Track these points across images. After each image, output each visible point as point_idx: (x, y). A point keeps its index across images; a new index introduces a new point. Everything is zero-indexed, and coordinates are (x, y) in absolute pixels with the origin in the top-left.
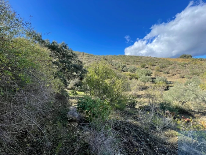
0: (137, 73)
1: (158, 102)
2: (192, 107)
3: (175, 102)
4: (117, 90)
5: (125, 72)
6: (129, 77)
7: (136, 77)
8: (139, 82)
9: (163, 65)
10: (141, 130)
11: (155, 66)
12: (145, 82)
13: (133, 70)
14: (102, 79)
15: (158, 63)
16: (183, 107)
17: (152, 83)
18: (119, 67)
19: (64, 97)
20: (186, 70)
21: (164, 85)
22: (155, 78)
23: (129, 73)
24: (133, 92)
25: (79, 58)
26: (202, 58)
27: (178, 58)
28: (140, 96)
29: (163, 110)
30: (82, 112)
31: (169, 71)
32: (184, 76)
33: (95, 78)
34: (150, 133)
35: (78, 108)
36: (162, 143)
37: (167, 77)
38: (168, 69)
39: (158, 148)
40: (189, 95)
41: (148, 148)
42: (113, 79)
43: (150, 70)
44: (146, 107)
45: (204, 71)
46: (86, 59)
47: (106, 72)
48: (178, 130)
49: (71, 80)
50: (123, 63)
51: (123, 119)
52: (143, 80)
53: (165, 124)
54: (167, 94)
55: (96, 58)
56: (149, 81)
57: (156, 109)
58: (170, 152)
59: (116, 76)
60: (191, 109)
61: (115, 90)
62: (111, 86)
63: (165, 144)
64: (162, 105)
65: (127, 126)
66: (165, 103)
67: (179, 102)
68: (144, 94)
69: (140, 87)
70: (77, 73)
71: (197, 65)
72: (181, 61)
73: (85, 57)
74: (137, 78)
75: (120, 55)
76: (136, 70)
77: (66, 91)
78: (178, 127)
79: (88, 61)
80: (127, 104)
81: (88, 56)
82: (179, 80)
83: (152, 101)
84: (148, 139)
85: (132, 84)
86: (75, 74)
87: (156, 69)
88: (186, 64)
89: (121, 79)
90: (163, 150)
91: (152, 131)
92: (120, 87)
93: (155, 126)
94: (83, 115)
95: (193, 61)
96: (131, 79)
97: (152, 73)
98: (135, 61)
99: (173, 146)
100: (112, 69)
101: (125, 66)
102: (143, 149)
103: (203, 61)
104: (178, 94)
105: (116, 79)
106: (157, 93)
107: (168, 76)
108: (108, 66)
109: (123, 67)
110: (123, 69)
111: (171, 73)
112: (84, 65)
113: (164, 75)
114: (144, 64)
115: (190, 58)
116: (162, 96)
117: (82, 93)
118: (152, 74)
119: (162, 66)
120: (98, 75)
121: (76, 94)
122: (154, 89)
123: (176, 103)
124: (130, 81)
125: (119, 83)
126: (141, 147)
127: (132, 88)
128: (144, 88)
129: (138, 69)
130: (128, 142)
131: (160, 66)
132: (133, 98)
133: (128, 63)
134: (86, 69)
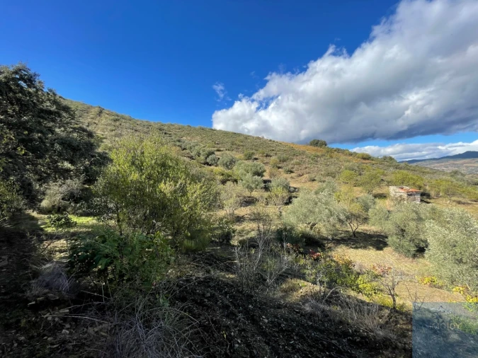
0: (237, 171)
1: (273, 228)
2: (324, 232)
3: (300, 225)
4: (191, 208)
5: (212, 167)
6: (220, 177)
7: (235, 177)
8: (240, 188)
9: (285, 155)
10: (238, 291)
11: (271, 156)
12: (251, 189)
13: (228, 164)
14: (152, 182)
15: (275, 152)
16: (312, 232)
17: (264, 190)
18: (199, 154)
19: (23, 236)
20: (318, 167)
21: (284, 194)
22: (270, 181)
23: (220, 169)
24: (228, 211)
25: (86, 122)
26: (339, 147)
27: (308, 145)
28: (241, 218)
29: (280, 243)
30: (87, 272)
31: (293, 168)
32: (315, 178)
33: (131, 178)
34: (255, 292)
35: (71, 264)
36: (274, 308)
37: (289, 180)
38: (292, 164)
39: (268, 319)
40: (320, 212)
41: (248, 325)
42: (179, 183)
43: (262, 165)
44: (252, 239)
45: (341, 170)
46: (109, 128)
47: (163, 165)
48: (303, 277)
49: (51, 183)
50: (209, 147)
51: (201, 275)
52: (248, 185)
53: (282, 268)
54: (289, 211)
55: (139, 128)
56: (258, 187)
57: (267, 243)
58: (286, 320)
59: (188, 175)
60: (324, 235)
61: (185, 209)
62: (176, 199)
63: (279, 308)
64: (279, 232)
65: (209, 287)
66: (285, 229)
67: (306, 225)
68: (249, 215)
69: (241, 200)
70: (72, 162)
71: (333, 160)
72: (311, 151)
73: (104, 120)
74: (236, 181)
75: (202, 126)
76: (234, 162)
77: (33, 218)
78: (302, 271)
79: (113, 133)
80: (213, 239)
81: (116, 120)
82: (309, 184)
83: (262, 227)
84: (250, 306)
85: (226, 194)
86: (67, 165)
87: (271, 163)
88: (318, 156)
89: (200, 182)
90: (276, 320)
91: (260, 288)
92: (198, 201)
93: (264, 276)
94: (90, 281)
95: (328, 152)
96: (224, 182)
97: (265, 171)
98: (233, 145)
99: (291, 308)
100: (182, 158)
101: (213, 153)
102: (238, 330)
103: (341, 154)
104: (305, 210)
105: (189, 182)
106: (271, 210)
107: (292, 178)
108: (173, 152)
109: (208, 156)
110: (208, 160)
111: (296, 172)
112: (102, 142)
113: (286, 175)
114: (251, 151)
115: (324, 146)
116: (280, 216)
117: (90, 221)
118: (264, 174)
119: (282, 159)
120: (142, 170)
121: (69, 224)
122: (267, 204)
123: (301, 227)
124: (221, 186)
125: (195, 191)
126: (236, 327)
127: (225, 202)
128: (249, 202)
129: (240, 162)
130: (209, 324)
131: (278, 158)
132: (227, 223)
133: (218, 146)
134: (106, 153)
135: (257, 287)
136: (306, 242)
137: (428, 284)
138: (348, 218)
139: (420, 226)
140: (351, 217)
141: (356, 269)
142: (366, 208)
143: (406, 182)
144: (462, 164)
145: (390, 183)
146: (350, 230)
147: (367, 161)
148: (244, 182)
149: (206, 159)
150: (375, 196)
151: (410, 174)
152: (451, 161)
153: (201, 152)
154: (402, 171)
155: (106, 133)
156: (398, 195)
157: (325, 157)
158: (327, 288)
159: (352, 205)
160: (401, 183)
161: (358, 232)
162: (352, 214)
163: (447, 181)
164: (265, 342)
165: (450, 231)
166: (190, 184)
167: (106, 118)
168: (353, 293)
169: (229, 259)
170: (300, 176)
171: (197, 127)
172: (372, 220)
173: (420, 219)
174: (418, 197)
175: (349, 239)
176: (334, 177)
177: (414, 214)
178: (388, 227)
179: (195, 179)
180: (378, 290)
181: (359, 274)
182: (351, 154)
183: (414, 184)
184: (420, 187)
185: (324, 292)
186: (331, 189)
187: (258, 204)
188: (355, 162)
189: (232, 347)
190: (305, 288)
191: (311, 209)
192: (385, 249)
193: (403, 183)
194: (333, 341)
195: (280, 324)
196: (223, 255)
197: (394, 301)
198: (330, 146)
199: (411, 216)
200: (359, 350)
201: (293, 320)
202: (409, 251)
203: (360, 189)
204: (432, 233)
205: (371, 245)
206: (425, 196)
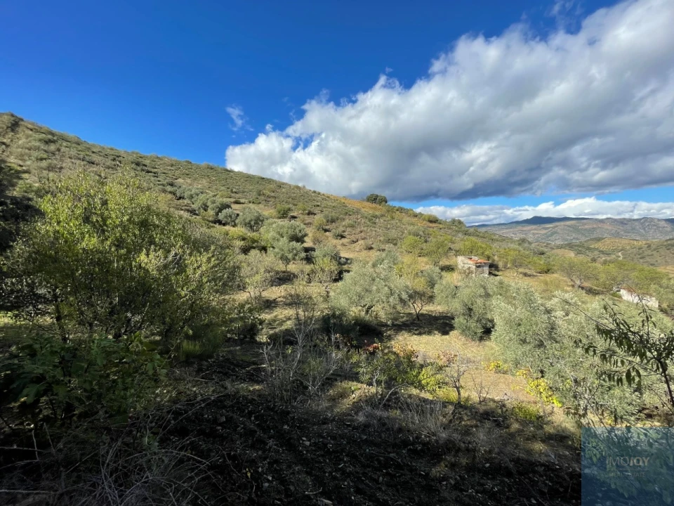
0: (267, 233)
1: (317, 314)
2: (383, 316)
3: (354, 309)
4: (192, 291)
5: (227, 228)
6: (239, 243)
7: (263, 244)
8: (270, 259)
9: (333, 214)
10: (268, 408)
11: (315, 214)
12: (286, 261)
13: (252, 223)
14: (123, 251)
15: (320, 209)
16: (367, 318)
17: (304, 262)
18: (205, 208)
20: (376, 231)
21: (333, 268)
22: (313, 249)
23: (240, 230)
24: (252, 294)
26: (402, 206)
27: (364, 200)
28: (272, 302)
29: (327, 335)
31: (344, 231)
32: (373, 246)
34: (293, 407)
36: (319, 424)
37: (339, 247)
38: (343, 226)
39: (310, 441)
40: (378, 291)
41: (283, 453)
42: (173, 253)
43: (302, 226)
44: (287, 332)
45: (404, 235)
46: (35, 154)
47: (144, 224)
48: (355, 377)
50: (222, 196)
52: (283, 255)
53: (329, 370)
54: (338, 291)
55: (95, 158)
56: (297, 258)
57: (309, 336)
58: (334, 438)
59: (187, 240)
60: (382, 320)
61: (183, 293)
62: (167, 279)
63: (324, 423)
64: (326, 320)
65: (224, 407)
66: (334, 315)
67: (360, 308)
68: (284, 297)
69: (271, 277)
71: (394, 222)
72: (368, 209)
74: (264, 249)
75: (211, 164)
76: (262, 221)
78: (355, 370)
79: (44, 164)
80: (229, 335)
81: (48, 142)
82: (364, 253)
83: (303, 313)
84: (286, 427)
85: (250, 268)
87: (315, 223)
88: (376, 217)
89: (207, 251)
90: (321, 440)
91: (298, 399)
92: (205, 280)
93: (305, 383)
95: (388, 211)
96: (245, 251)
97: (306, 235)
98: (259, 195)
99: (341, 420)
100: (176, 212)
101: (228, 206)
102: (269, 463)
103: (404, 214)
104: (359, 289)
105: (188, 251)
106: (315, 290)
107: (343, 245)
108: (162, 202)
109: (220, 210)
110: (221, 216)
111: (348, 237)
113: (335, 241)
114: (287, 206)
115: (383, 203)
116: (327, 298)
118: (306, 239)
119: (330, 218)
120: (103, 231)
122: (309, 281)
123: (355, 311)
124: (242, 257)
125: (198, 265)
126: (265, 459)
127: (247, 280)
128: (284, 278)
129: (270, 220)
130: (225, 461)
131: (326, 217)
132: (251, 310)
133: (237, 195)
134: (30, 199)
135: (295, 398)
136: (360, 331)
137: (494, 369)
138: (411, 297)
139: (488, 303)
140: (415, 295)
141: (420, 360)
142: (432, 284)
143: (474, 251)
144: (530, 230)
145: (458, 253)
146: (413, 311)
147: (434, 225)
148: (276, 250)
149: (217, 214)
150: (443, 269)
151: (479, 242)
152: (519, 228)
153: (209, 204)
154: (471, 238)
155: (28, 163)
156: (466, 266)
157: (385, 218)
158: (385, 388)
159: (416, 281)
160: (469, 252)
161: (422, 315)
162: (416, 292)
163: (515, 250)
164: (307, 473)
165: (516, 308)
166: (191, 255)
167: (28, 137)
168: (414, 391)
169: (254, 363)
170: (354, 242)
171: (203, 164)
172: (438, 299)
173: (488, 295)
174: (486, 269)
175: (413, 324)
176: (395, 244)
177: (482, 290)
178: (455, 306)
179: (199, 246)
180: (443, 383)
181: (422, 366)
182: (416, 216)
183: (483, 253)
184: (489, 258)
185: (382, 395)
186: (392, 260)
187: (296, 282)
188: (420, 225)
189: (259, 488)
190: (359, 390)
191: (367, 287)
192: (451, 333)
193: (471, 252)
194: (392, 455)
195: (325, 445)
196: (244, 358)
197: (459, 394)
198: (390, 203)
199: (478, 293)
200: (420, 460)
201: (342, 437)
202: (476, 333)
203: (425, 259)
204: (500, 311)
205: (437, 329)
206: (493, 268)
